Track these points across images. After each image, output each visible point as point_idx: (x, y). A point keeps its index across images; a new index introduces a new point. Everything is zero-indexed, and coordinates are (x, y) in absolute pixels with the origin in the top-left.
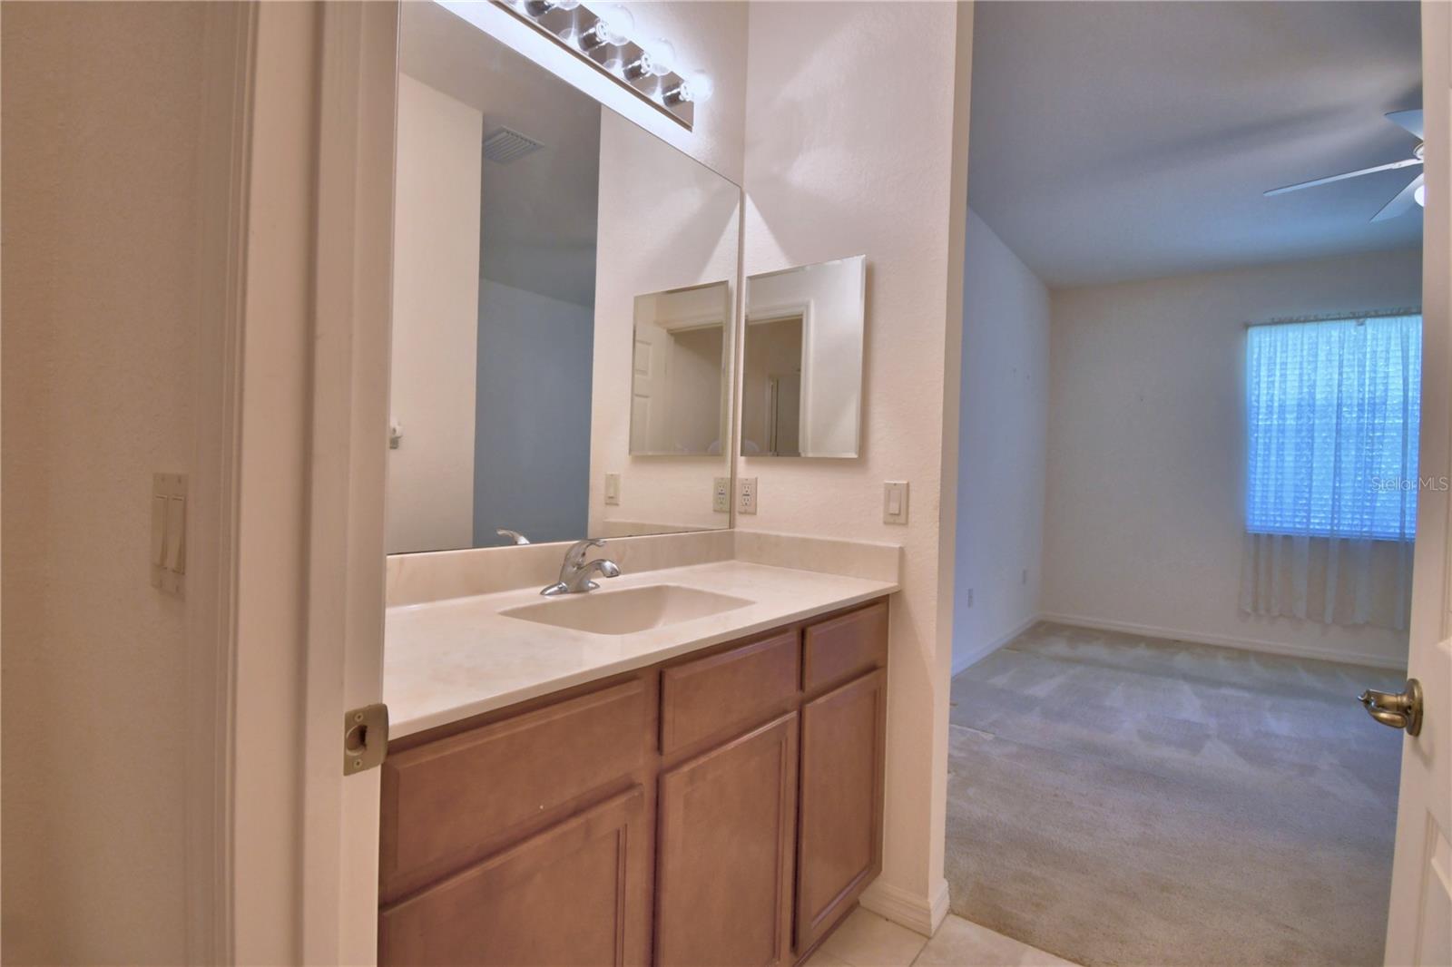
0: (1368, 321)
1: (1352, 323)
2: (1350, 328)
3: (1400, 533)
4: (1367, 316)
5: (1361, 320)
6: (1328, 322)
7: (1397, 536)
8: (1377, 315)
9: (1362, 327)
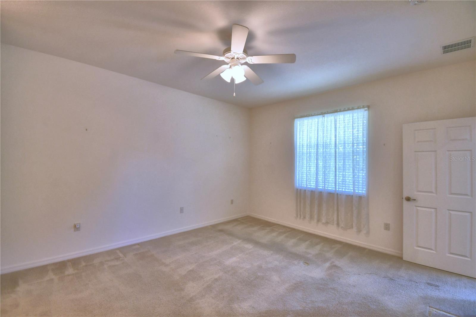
0: (326, 115)
1: (321, 116)
2: (320, 119)
3: (335, 190)
4: (325, 113)
5: (324, 115)
6: (315, 116)
7: (334, 191)
8: (328, 113)
9: (324, 118)
